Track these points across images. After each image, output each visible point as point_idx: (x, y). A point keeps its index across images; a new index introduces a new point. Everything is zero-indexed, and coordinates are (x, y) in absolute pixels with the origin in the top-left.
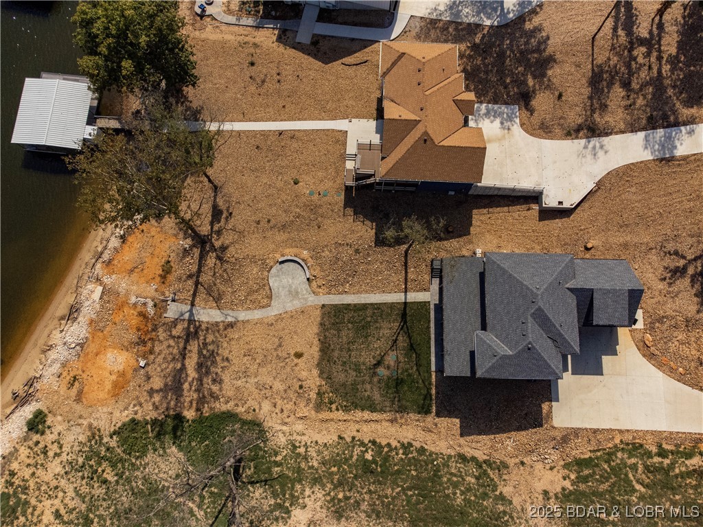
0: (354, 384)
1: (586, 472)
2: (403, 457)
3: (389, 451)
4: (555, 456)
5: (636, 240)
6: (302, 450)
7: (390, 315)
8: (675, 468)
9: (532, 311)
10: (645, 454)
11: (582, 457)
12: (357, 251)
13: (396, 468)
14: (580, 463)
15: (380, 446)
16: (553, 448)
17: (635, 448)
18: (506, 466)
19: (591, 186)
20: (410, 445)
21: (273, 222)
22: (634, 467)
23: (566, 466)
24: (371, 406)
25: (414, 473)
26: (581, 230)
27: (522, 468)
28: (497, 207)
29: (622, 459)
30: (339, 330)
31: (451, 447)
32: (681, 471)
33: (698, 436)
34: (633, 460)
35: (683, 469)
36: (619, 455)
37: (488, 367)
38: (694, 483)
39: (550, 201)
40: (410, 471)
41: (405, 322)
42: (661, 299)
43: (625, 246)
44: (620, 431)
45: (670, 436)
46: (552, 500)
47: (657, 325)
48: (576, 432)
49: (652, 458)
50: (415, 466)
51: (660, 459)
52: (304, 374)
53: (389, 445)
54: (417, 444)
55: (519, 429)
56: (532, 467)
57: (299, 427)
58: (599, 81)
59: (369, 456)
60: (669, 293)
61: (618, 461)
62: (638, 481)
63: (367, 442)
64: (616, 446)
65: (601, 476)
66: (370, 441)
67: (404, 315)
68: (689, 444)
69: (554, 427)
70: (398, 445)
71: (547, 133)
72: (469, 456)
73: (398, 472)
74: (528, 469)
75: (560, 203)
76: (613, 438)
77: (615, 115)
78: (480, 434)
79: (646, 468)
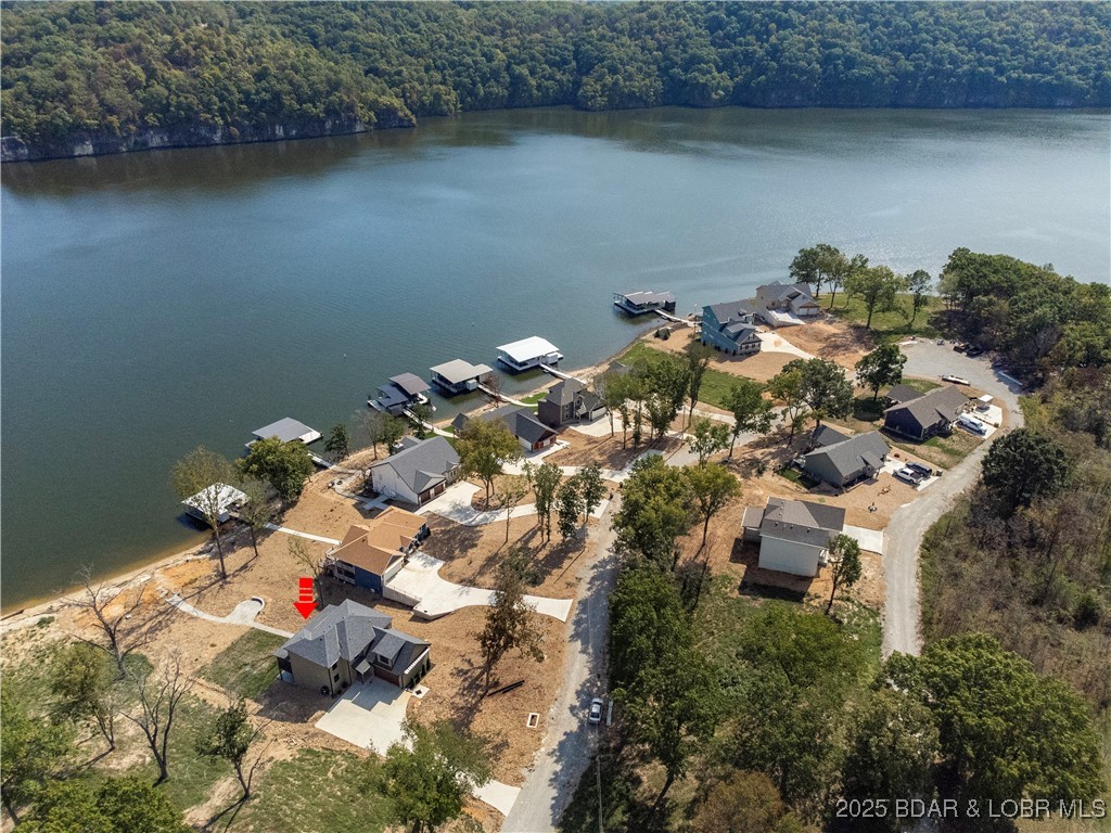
0: (227, 670)
1: (308, 757)
3: (207, 708)
4: (300, 742)
5: (456, 647)
9: (339, 622)
10: (354, 762)
11: (315, 749)
14: (309, 751)
15: (206, 704)
16: (302, 739)
17: (352, 757)
18: (265, 738)
19: (451, 610)
21: (269, 580)
22: (339, 766)
23: (300, 750)
24: (223, 684)
27: (273, 742)
29: (338, 759)
30: (248, 642)
34: (343, 762)
36: (338, 756)
39: (419, 608)
42: (445, 686)
44: (352, 745)
46: (271, 763)
47: (431, 699)
48: (324, 734)
52: (205, 655)
53: (211, 705)
55: (292, 721)
56: (279, 744)
58: (491, 560)
59: (193, 706)
60: (452, 683)
61: (334, 759)
62: (333, 772)
63: (201, 699)
64: (341, 751)
65: (314, 762)
66: (203, 700)
69: (313, 726)
70: (216, 707)
71: (450, 578)
74: (276, 744)
75: (426, 612)
76: (344, 746)
77: (489, 579)
79: (347, 769)
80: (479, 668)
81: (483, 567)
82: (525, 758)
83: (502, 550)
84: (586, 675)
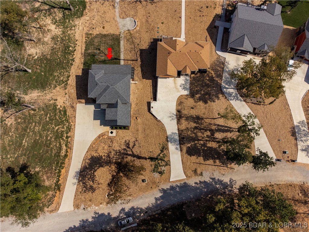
0: (94, 45)
1: (62, 113)
2: (70, 59)
3: (72, 54)
4: (68, 104)
5: (140, 134)
6: (73, 28)
7: (116, 56)
8: (63, 140)
9: (109, 85)
10: (67, 132)
11: (67, 112)
12: (138, 44)
13: (67, 56)
14: (65, 112)
15: (74, 52)
16: (70, 104)
17: (69, 129)
18: (65, 89)
19: (159, 118)
20: (74, 61)
21: (149, 18)
22: (63, 128)
23: (64, 107)
24: (86, 49)
25: (65, 62)
26: (143, 116)
27: (64, 94)
28: (152, 88)
29: (66, 125)
30: (111, 40)
31: (72, 73)
32: (61, 142)
33: (72, 149)
34: (65, 128)
35: (62, 143)
36: (67, 124)
37: (92, 73)
38: (57, 145)
39: (153, 104)
40: (66, 61)
41: (114, 59)
42: (119, 142)
43: (138, 130)
44: (75, 125)
45: (72, 140)
46: (54, 102)
47: (110, 140)
48: (75, 111)
49: (66, 134)
50: (67, 62)
51: (65, 136)
52: (97, 29)
53: (74, 55)
54: (74, 63)
55: (77, 94)
56: (65, 97)
57: (81, 28)
58: (197, 119)
59: (70, 48)
60: (121, 145)
61: (65, 123)
62: (59, 128)
63: (75, 48)
64: (70, 123)
65: (61, 117)
66: (75, 49)
67: (116, 59)
68: (69, 146)
69: (77, 104)
70: (74, 58)
71: (179, 104)
72: (69, 78)
73: (66, 57)
74: (64, 96)
75: (152, 107)
76: (73, 122)
77: (185, 124)
78: (76, 82)
79: (63, 131)
80: (132, 152)
81: (191, 117)
82: (89, 203)
83: (207, 120)
84: (144, 207)
